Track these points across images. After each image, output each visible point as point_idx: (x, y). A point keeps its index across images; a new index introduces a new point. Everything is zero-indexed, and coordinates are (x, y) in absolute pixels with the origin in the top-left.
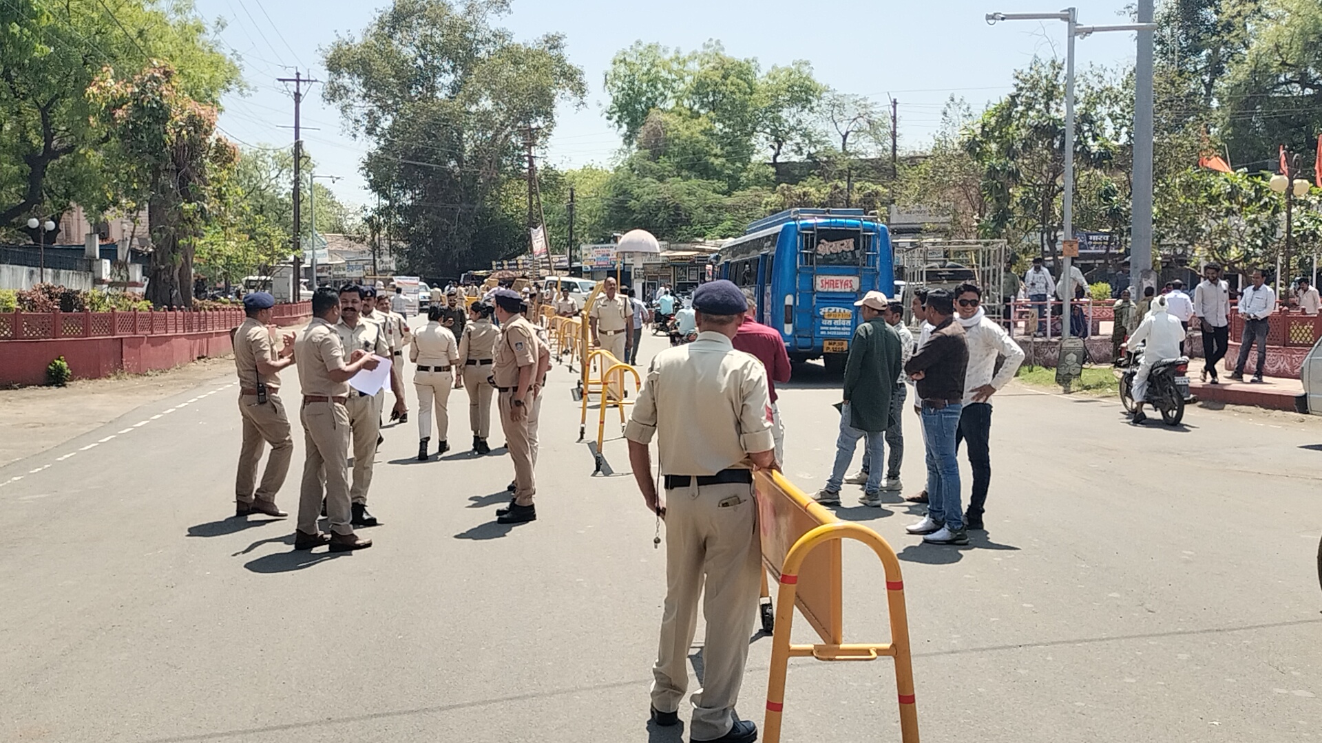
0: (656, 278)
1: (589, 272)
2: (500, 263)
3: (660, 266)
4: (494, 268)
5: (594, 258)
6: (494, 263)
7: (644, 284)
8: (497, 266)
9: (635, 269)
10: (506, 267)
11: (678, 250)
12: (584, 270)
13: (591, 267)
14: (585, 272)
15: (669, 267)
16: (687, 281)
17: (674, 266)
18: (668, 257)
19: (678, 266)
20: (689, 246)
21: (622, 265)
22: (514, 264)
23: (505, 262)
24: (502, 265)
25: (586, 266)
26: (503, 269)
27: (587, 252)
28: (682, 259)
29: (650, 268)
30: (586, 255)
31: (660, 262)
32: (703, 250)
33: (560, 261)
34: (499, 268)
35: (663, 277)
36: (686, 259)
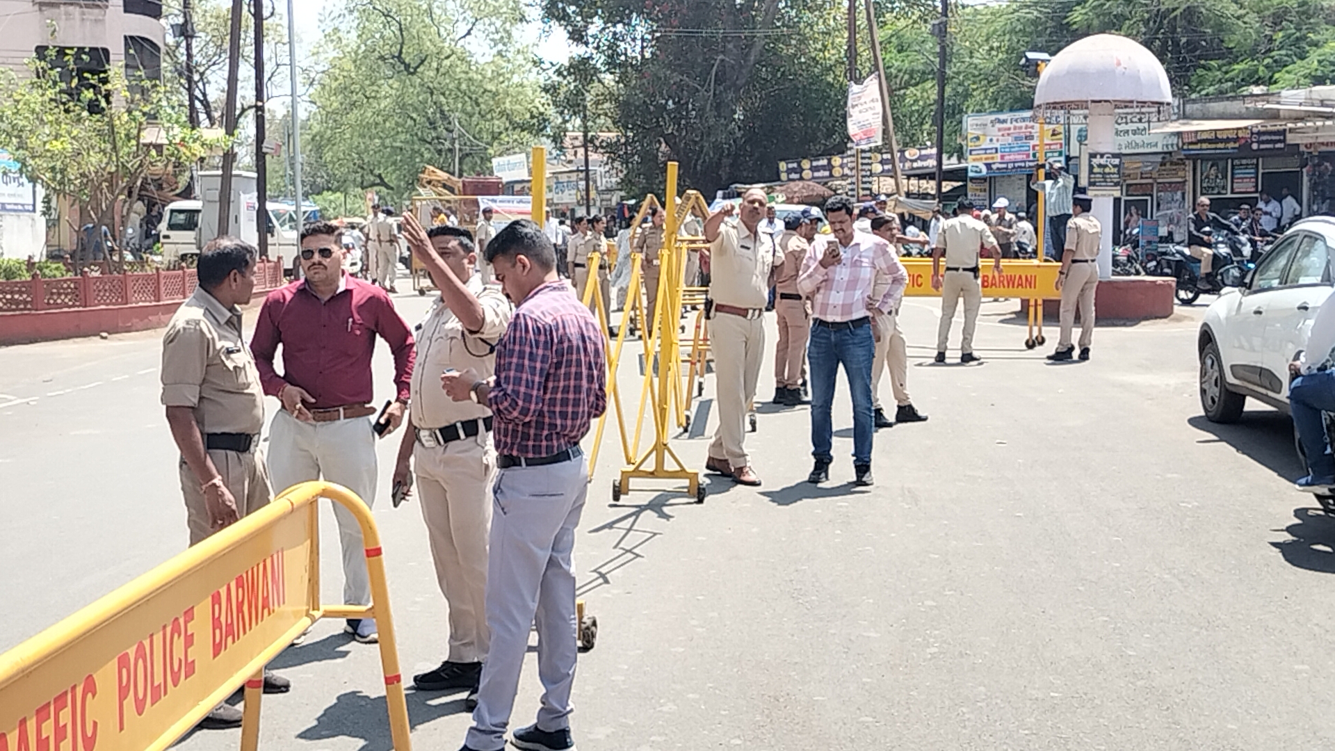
0: (1146, 189)
1: (984, 179)
2: (795, 165)
3: (1159, 159)
4: (784, 176)
5: (998, 145)
6: (783, 166)
7: (1117, 201)
8: (789, 171)
9: (1093, 156)
10: (807, 174)
11: (1205, 117)
12: (971, 174)
13: (988, 166)
14: (972, 179)
15: (1181, 162)
16: (1229, 195)
17: (1194, 158)
18: (1179, 134)
19: (1204, 158)
20: (1236, 106)
21: (1063, 159)
22: (823, 168)
23: (806, 164)
24: (800, 170)
25: (975, 165)
26: (801, 179)
27: (978, 133)
28: (1216, 140)
29: (1131, 166)
30: (978, 138)
31: (1159, 149)
32: (1275, 115)
33: (921, 158)
34: (793, 176)
35: (1164, 187)
36: (1228, 140)
